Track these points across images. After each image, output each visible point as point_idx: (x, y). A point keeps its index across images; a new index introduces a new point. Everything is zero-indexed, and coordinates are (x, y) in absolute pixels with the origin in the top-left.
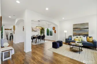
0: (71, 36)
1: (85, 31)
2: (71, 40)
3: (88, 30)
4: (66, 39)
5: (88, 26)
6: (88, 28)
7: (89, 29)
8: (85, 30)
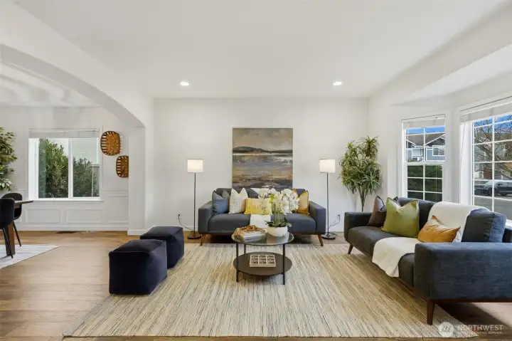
0: (225, 194)
1: (280, 163)
2: (227, 212)
3: (291, 161)
4: (202, 213)
5: (291, 143)
6: (290, 153)
7: (295, 158)
8: (283, 159)
